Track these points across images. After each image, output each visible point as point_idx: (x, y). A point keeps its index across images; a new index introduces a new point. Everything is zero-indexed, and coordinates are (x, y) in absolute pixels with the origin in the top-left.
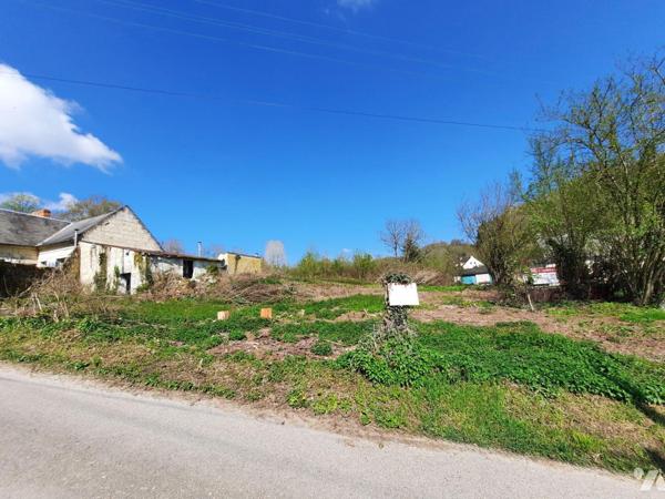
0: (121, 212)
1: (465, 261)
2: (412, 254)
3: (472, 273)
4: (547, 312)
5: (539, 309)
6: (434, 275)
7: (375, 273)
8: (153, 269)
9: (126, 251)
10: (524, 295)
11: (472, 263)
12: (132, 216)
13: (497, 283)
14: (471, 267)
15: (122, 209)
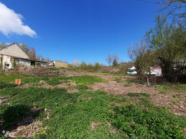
0: (13, 45)
1: (131, 67)
2: (115, 64)
3: (132, 71)
4: (156, 87)
5: (152, 85)
6: (118, 70)
7: (100, 69)
8: (17, 63)
9: (8, 57)
10: (146, 79)
11: (133, 68)
12: (18, 46)
13: (138, 74)
14: (133, 69)
15: (14, 44)
